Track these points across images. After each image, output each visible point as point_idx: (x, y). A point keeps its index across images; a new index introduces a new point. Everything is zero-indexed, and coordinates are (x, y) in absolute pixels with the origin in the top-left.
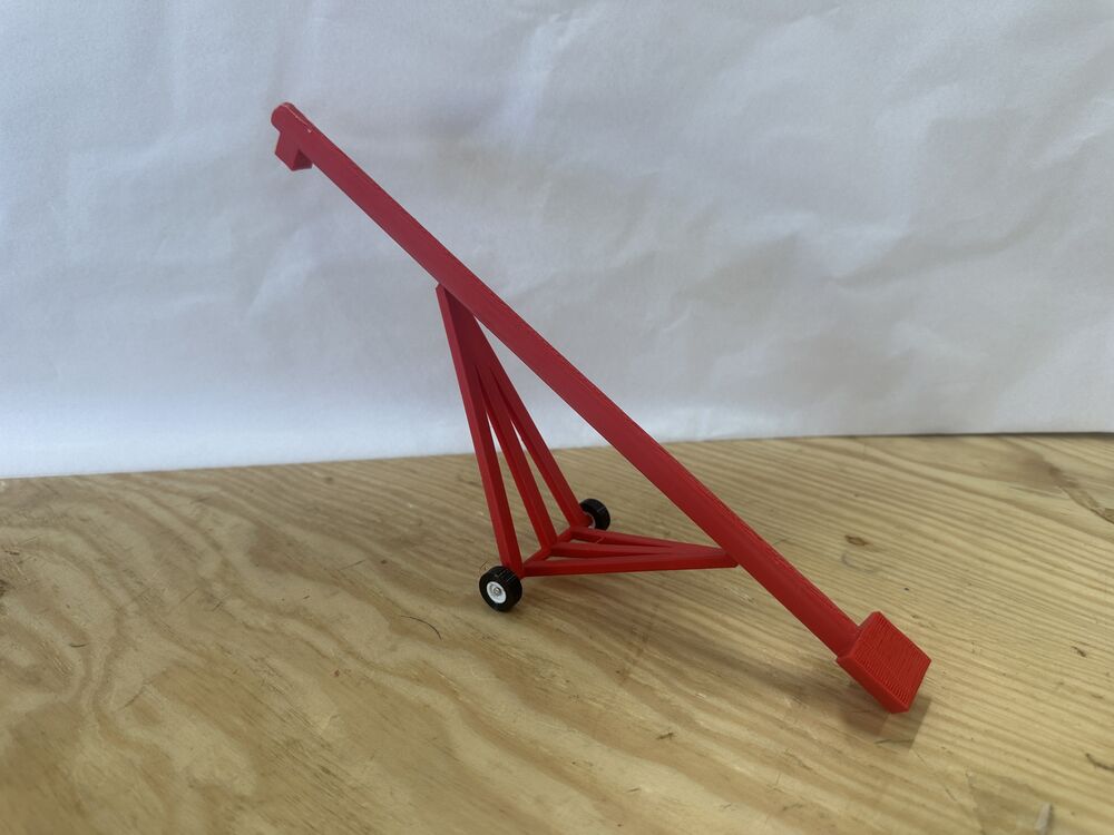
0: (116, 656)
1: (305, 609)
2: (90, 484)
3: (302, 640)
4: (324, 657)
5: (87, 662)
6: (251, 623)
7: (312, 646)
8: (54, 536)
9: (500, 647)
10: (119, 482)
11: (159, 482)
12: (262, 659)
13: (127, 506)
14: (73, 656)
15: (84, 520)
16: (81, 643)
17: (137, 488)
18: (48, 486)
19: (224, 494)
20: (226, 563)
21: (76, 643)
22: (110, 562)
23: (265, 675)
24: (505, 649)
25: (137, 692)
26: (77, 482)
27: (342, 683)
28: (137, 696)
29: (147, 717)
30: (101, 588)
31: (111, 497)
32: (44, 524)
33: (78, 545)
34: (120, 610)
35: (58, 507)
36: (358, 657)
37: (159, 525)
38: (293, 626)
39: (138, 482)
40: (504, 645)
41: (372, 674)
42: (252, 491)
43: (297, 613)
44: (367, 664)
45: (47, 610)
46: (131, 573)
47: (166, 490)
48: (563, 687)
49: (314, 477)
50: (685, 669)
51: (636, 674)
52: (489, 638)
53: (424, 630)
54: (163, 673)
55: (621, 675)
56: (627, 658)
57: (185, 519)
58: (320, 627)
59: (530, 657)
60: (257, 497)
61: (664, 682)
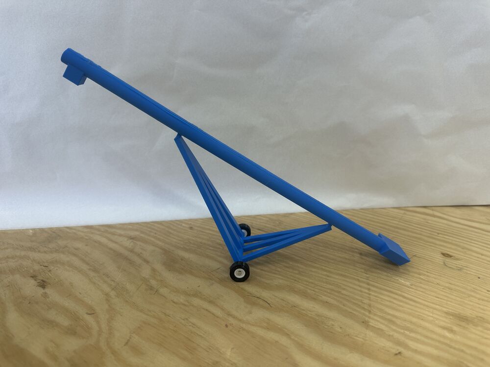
0: (112, 319)
1: (200, 293)
2: (74, 231)
3: (203, 309)
4: (217, 317)
5: (98, 322)
6: (175, 300)
7: (209, 312)
8: (64, 257)
9: (302, 311)
10: (89, 230)
11: (108, 229)
12: (187, 319)
13: (95, 242)
14: (90, 319)
15: (76, 249)
16: (92, 313)
17: (98, 233)
18: (54, 232)
19: (142, 235)
20: (154, 270)
21: (89, 313)
22: (95, 270)
23: (191, 328)
24: (304, 312)
25: (128, 338)
26: (68, 230)
27: (231, 331)
28: (128, 340)
29: (137, 351)
30: (95, 283)
31: (86, 237)
32: (57, 251)
33: (77, 262)
34: (107, 294)
35: (61, 243)
36: (234, 317)
37: (114, 251)
38: (196, 301)
39: (99, 230)
40: (304, 310)
41: (244, 326)
42: (156, 233)
43: (197, 295)
44: (240, 320)
45: (70, 295)
46: (108, 276)
47: (113, 234)
48: (340, 330)
49: (183, 226)
50: (394, 319)
51: (372, 323)
52: (295, 306)
53: (261, 302)
54: (139, 327)
55: (365, 324)
56: (364, 315)
57: (126, 248)
58: (211, 302)
59: (318, 316)
60: (159, 237)
61: (386, 326)
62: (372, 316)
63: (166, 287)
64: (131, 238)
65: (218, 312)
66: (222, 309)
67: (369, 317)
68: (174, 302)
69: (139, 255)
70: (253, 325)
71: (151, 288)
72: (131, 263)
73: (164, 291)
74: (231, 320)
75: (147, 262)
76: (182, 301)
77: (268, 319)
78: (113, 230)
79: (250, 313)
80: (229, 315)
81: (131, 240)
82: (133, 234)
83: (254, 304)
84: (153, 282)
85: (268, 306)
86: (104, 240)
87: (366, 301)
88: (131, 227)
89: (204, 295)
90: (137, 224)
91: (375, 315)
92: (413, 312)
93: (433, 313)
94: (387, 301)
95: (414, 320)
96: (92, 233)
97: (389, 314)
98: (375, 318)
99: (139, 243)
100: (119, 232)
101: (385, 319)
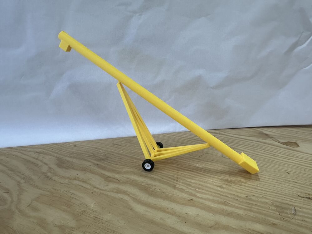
0: (21, 194)
1: (78, 178)
3: (79, 185)
4: (87, 189)
7: (83, 187)
11: (22, 149)
12: (68, 191)
16: (8, 192)
17: (16, 151)
19: (44, 151)
21: (6, 192)
22: (12, 170)
23: (70, 195)
25: (30, 203)
27: (95, 195)
30: (11, 177)
31: (8, 154)
34: (19, 182)
36: (97, 188)
38: (75, 182)
39: (16, 149)
40: (139, 182)
41: (103, 192)
43: (75, 179)
44: (101, 190)
46: (20, 172)
48: (159, 191)
49: (70, 145)
50: (190, 184)
51: (178, 186)
52: (134, 181)
53: (114, 180)
54: (38, 197)
55: (174, 187)
56: (174, 183)
57: (33, 158)
58: (84, 182)
59: (147, 184)
60: (55, 151)
61: (186, 187)
62: (178, 183)
63: (57, 176)
64: (37, 152)
65: (88, 186)
66: (91, 185)
67: (177, 184)
68: (61, 183)
69: (41, 161)
70: (109, 191)
71: (47, 177)
72: (36, 165)
73: (55, 178)
74: (95, 190)
75: (46, 164)
76: (66, 182)
77: (117, 188)
78: (25, 149)
79: (107, 185)
80: (95, 187)
81: (37, 153)
82: (38, 150)
83: (110, 181)
84: (49, 174)
85: (118, 181)
86: (19, 155)
87: (175, 176)
88: (37, 147)
89: (80, 179)
90: (42, 145)
91: (180, 182)
92: (202, 179)
93: (212, 180)
94: (188, 175)
95: (202, 183)
96: (12, 151)
97: (188, 181)
98: (180, 184)
99: (41, 155)
100: (29, 149)
101: (186, 184)
